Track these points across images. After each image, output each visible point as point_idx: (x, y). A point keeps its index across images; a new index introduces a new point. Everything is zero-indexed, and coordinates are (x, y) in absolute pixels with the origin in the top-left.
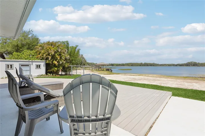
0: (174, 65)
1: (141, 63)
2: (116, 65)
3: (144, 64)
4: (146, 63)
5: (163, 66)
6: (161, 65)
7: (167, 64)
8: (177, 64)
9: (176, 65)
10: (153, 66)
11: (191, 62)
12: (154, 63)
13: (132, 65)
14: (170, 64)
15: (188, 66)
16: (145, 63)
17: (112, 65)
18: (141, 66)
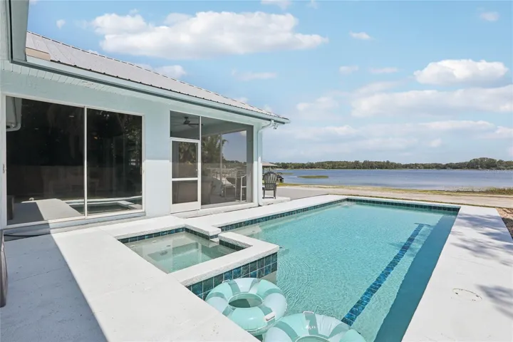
0: (438, 166)
1: (357, 163)
2: (293, 167)
3: (363, 164)
4: (369, 162)
5: (412, 168)
6: (406, 166)
7: (423, 165)
8: (447, 165)
9: (445, 167)
10: (386, 168)
11: (482, 159)
12: (388, 162)
13: (334, 166)
14: (429, 165)
15: (473, 168)
16: (365, 162)
17: (285, 166)
18: (355, 168)
